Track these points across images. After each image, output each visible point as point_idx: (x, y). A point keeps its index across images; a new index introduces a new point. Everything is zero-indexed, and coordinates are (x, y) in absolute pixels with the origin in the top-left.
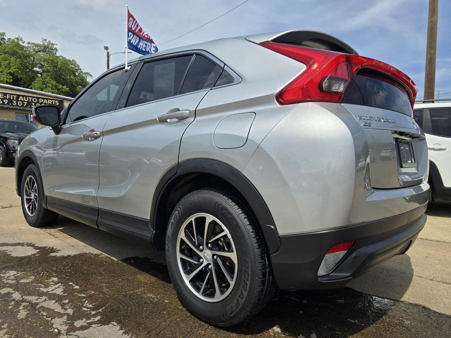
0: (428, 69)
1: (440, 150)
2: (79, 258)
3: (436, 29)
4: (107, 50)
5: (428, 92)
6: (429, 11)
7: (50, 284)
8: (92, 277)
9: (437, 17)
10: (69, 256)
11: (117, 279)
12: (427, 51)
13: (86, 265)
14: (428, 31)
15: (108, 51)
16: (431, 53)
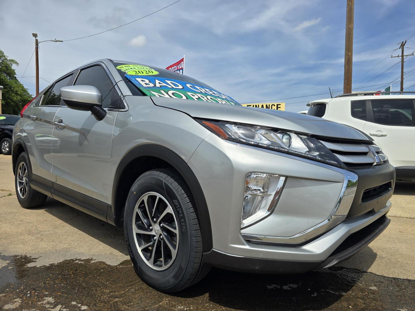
0: (346, 68)
1: (382, 136)
2: (67, 266)
3: (352, 35)
4: (35, 37)
5: (347, 88)
6: (347, 19)
7: (47, 307)
8: (96, 290)
9: (353, 24)
10: (52, 265)
11: (128, 290)
12: (345, 53)
13: (80, 275)
14: (346, 36)
15: (37, 38)
16: (349, 55)
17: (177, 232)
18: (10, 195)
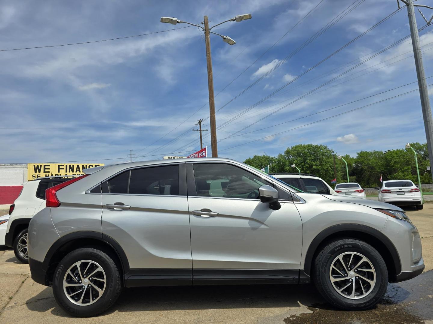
17: (373, 270)
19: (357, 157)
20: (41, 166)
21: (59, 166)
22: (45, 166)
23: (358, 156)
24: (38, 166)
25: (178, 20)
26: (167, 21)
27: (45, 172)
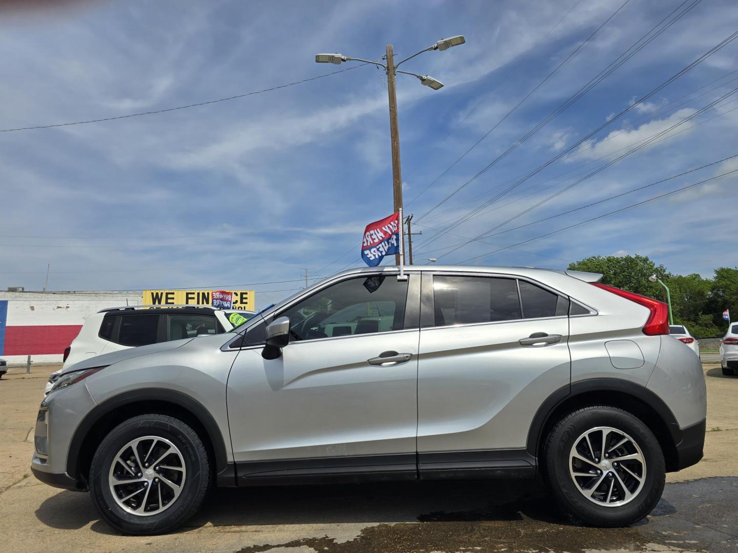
18: (25, 477)
19: (716, 278)
20: (162, 293)
21: (187, 294)
22: (167, 294)
23: (716, 275)
24: (157, 294)
25: (343, 58)
26: (325, 60)
27: (167, 303)
